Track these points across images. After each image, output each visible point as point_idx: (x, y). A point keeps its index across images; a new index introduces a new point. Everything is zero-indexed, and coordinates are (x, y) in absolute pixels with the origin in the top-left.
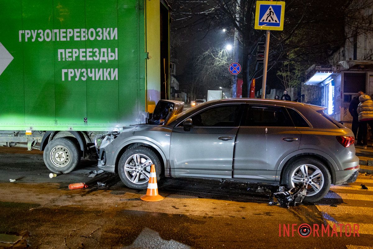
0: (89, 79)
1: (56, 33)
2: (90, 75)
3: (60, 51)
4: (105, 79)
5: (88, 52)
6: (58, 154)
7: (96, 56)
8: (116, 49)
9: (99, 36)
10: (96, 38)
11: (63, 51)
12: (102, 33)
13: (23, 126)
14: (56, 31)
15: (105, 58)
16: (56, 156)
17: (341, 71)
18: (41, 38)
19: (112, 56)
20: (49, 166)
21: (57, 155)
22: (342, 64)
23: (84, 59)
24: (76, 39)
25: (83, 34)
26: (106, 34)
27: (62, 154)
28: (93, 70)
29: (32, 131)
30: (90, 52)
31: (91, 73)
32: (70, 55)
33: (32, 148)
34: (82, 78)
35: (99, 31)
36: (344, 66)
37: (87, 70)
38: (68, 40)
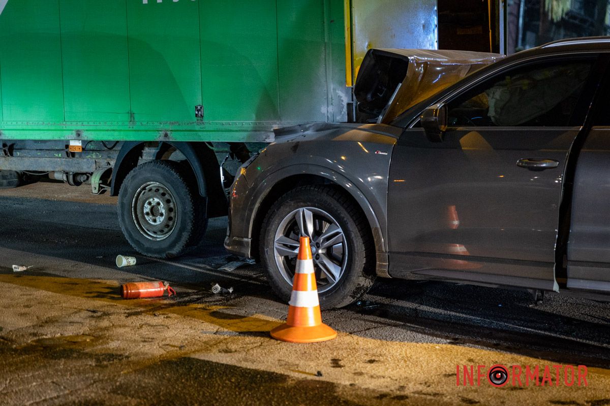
6: (150, 203)
13: (61, 127)
16: (145, 211)
21: (147, 209)
27: (158, 204)
29: (83, 142)
33: (102, 188)
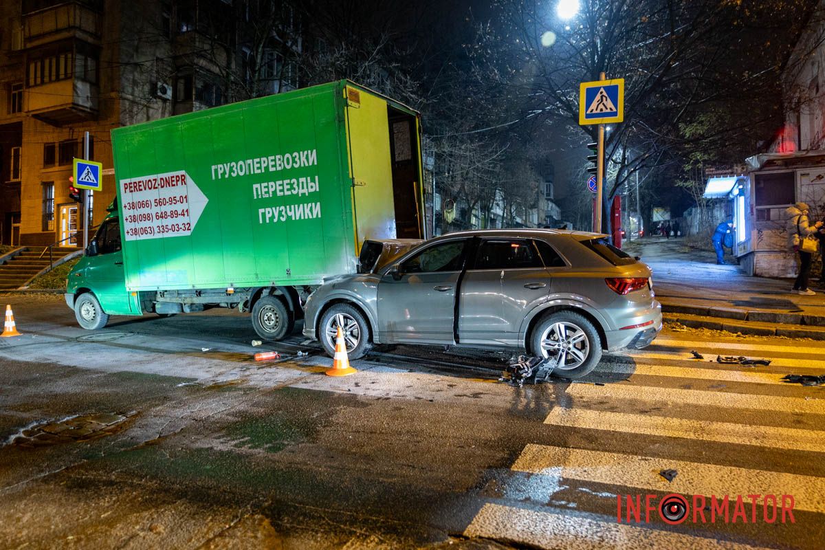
0: (289, 218)
1: (249, 164)
2: (289, 214)
3: (255, 186)
4: (306, 217)
5: (285, 184)
6: (267, 315)
7: (295, 189)
8: (317, 177)
9: (296, 163)
10: (293, 166)
11: (258, 185)
12: (300, 159)
13: (223, 282)
14: (249, 161)
15: (305, 191)
16: (265, 319)
17: (749, 173)
18: (234, 172)
19: (312, 187)
20: (258, 331)
22: (750, 162)
23: (282, 193)
24: (271, 169)
25: (278, 162)
26: (303, 159)
27: (271, 315)
28: (293, 206)
29: (234, 288)
30: (287, 184)
31: (290, 211)
32: (266, 190)
33: (244, 309)
34: (281, 218)
35: (296, 156)
36: (753, 165)
37: (286, 208)
38: (263, 171)
